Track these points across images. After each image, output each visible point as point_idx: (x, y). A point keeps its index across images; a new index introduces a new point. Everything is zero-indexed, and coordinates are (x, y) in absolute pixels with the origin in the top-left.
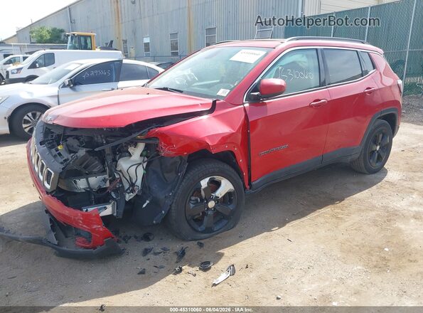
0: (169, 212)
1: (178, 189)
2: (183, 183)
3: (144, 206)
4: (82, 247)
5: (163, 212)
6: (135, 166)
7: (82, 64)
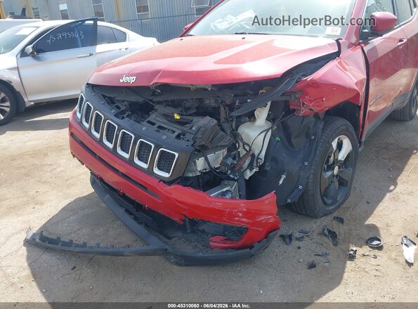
0: (306, 186)
1: (314, 156)
2: (319, 148)
3: (281, 182)
4: (232, 248)
5: (300, 187)
6: (264, 134)
7: (38, 27)
